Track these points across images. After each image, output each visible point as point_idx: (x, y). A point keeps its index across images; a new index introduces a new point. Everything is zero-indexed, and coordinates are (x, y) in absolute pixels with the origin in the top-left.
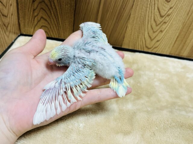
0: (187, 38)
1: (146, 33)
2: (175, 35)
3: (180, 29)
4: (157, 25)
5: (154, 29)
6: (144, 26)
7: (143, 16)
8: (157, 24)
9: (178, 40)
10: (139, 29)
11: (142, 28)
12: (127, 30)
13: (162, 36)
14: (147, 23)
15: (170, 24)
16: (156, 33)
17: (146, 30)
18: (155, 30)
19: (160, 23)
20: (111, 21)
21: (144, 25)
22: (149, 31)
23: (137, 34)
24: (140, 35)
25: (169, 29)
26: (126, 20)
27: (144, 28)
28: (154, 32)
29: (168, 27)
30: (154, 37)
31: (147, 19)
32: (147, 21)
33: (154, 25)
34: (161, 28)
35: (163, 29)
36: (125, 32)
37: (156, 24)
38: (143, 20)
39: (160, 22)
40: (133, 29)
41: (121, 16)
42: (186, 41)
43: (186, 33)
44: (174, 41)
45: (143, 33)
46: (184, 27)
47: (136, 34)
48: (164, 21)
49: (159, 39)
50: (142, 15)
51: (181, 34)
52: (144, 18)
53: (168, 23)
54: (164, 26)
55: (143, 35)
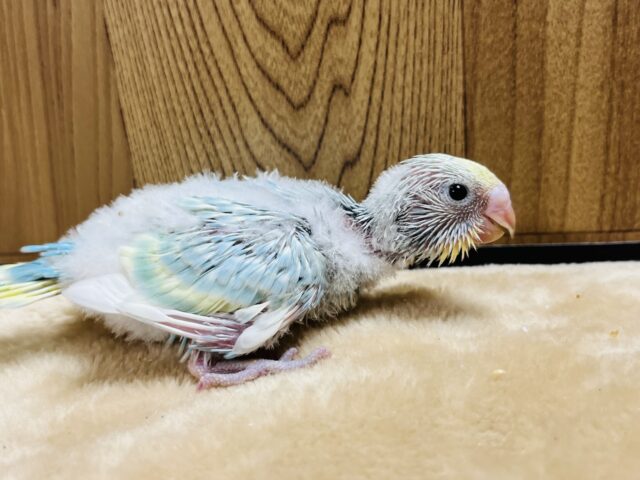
0: (540, 95)
1: (252, 122)
2: (447, 91)
3: (457, 35)
4: (294, 56)
5: (284, 83)
6: (218, 82)
7: (184, 15)
8: (293, 45)
9: (478, 119)
10: (201, 111)
11: (214, 99)
12: (130, 131)
13: (359, 121)
14: (222, 54)
15: (371, 24)
16: (317, 111)
17: (244, 104)
18: (297, 96)
19: (309, 33)
20: (23, 104)
21: (214, 71)
22: (261, 106)
23: (199, 147)
24: (219, 145)
25: (381, 61)
26: (100, 72)
27: (222, 93)
28: (298, 107)
29: (370, 43)
30: (313, 139)
31: (212, 26)
32: (217, 39)
33: (273, 53)
34: (327, 62)
35: (344, 72)
36: (129, 154)
37: (284, 44)
38: (193, 44)
39: (303, 28)
40: (163, 119)
41: (57, 53)
42: (539, 117)
43: (513, 52)
44: (461, 137)
45: (236, 132)
46: (475, 16)
47: (193, 147)
48: (327, 10)
49: (351, 148)
50: (174, 12)
51: (481, 74)
52: (193, 27)
53: (355, 20)
54: (342, 48)
55: (240, 143)
